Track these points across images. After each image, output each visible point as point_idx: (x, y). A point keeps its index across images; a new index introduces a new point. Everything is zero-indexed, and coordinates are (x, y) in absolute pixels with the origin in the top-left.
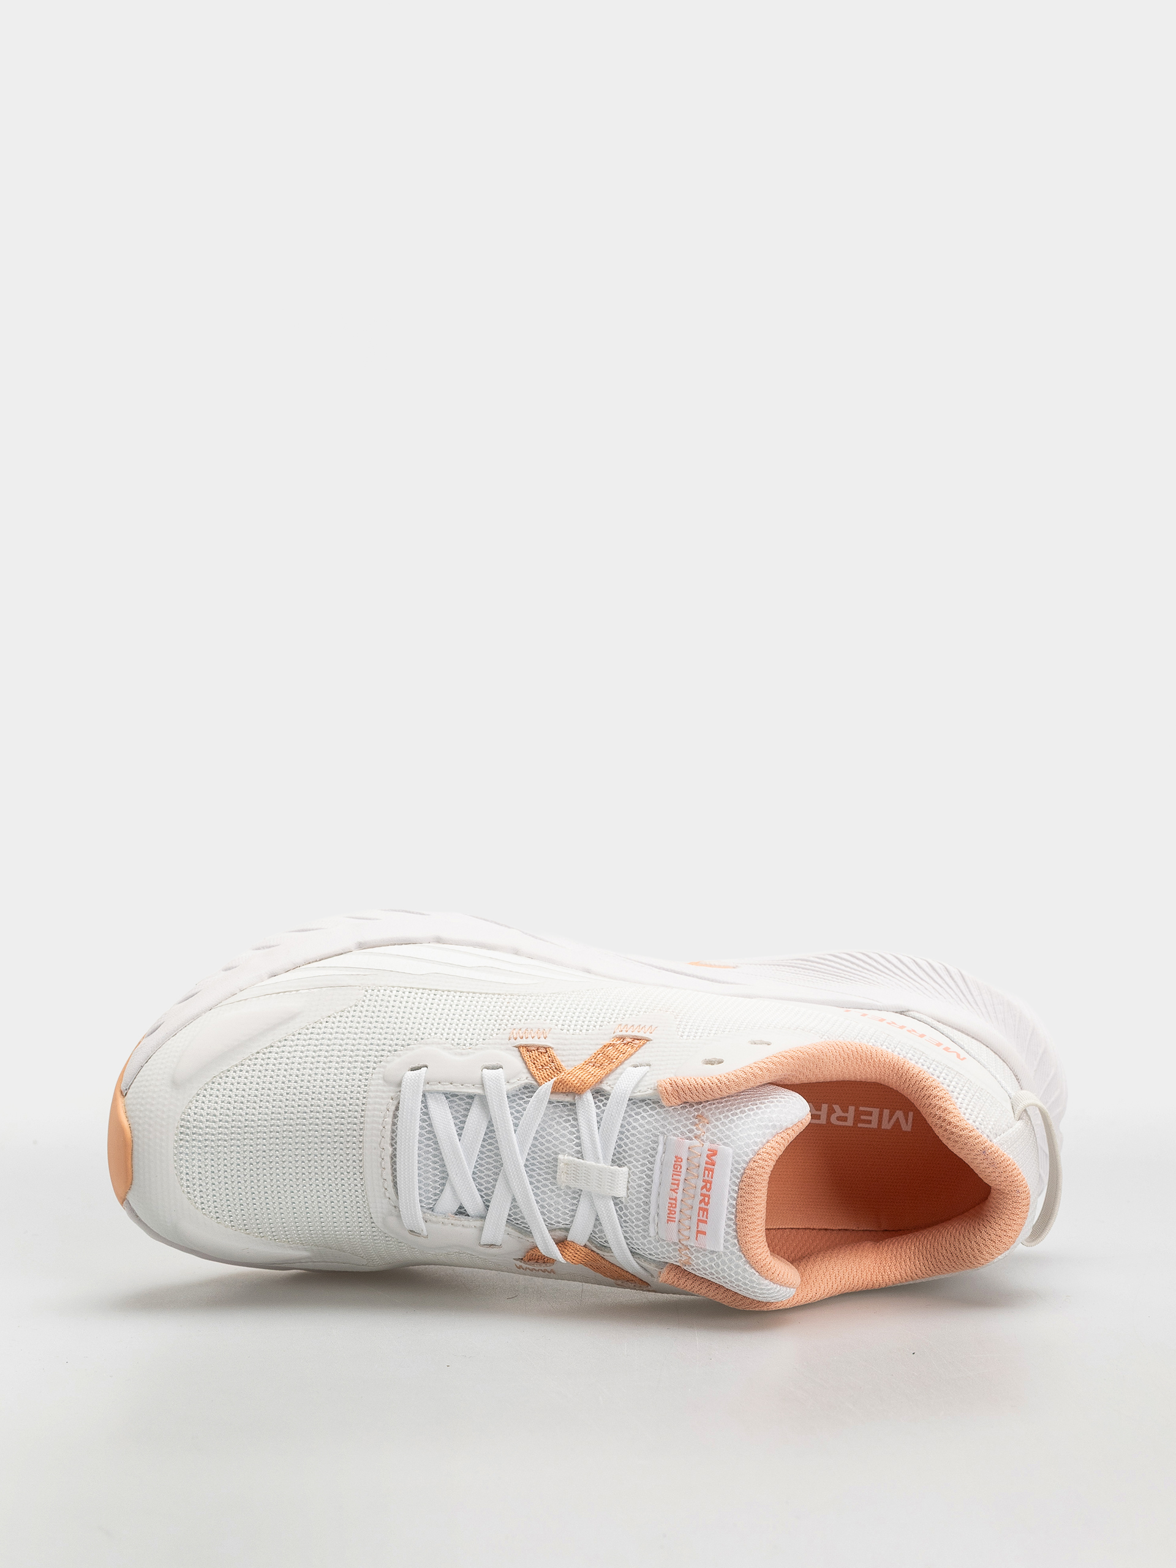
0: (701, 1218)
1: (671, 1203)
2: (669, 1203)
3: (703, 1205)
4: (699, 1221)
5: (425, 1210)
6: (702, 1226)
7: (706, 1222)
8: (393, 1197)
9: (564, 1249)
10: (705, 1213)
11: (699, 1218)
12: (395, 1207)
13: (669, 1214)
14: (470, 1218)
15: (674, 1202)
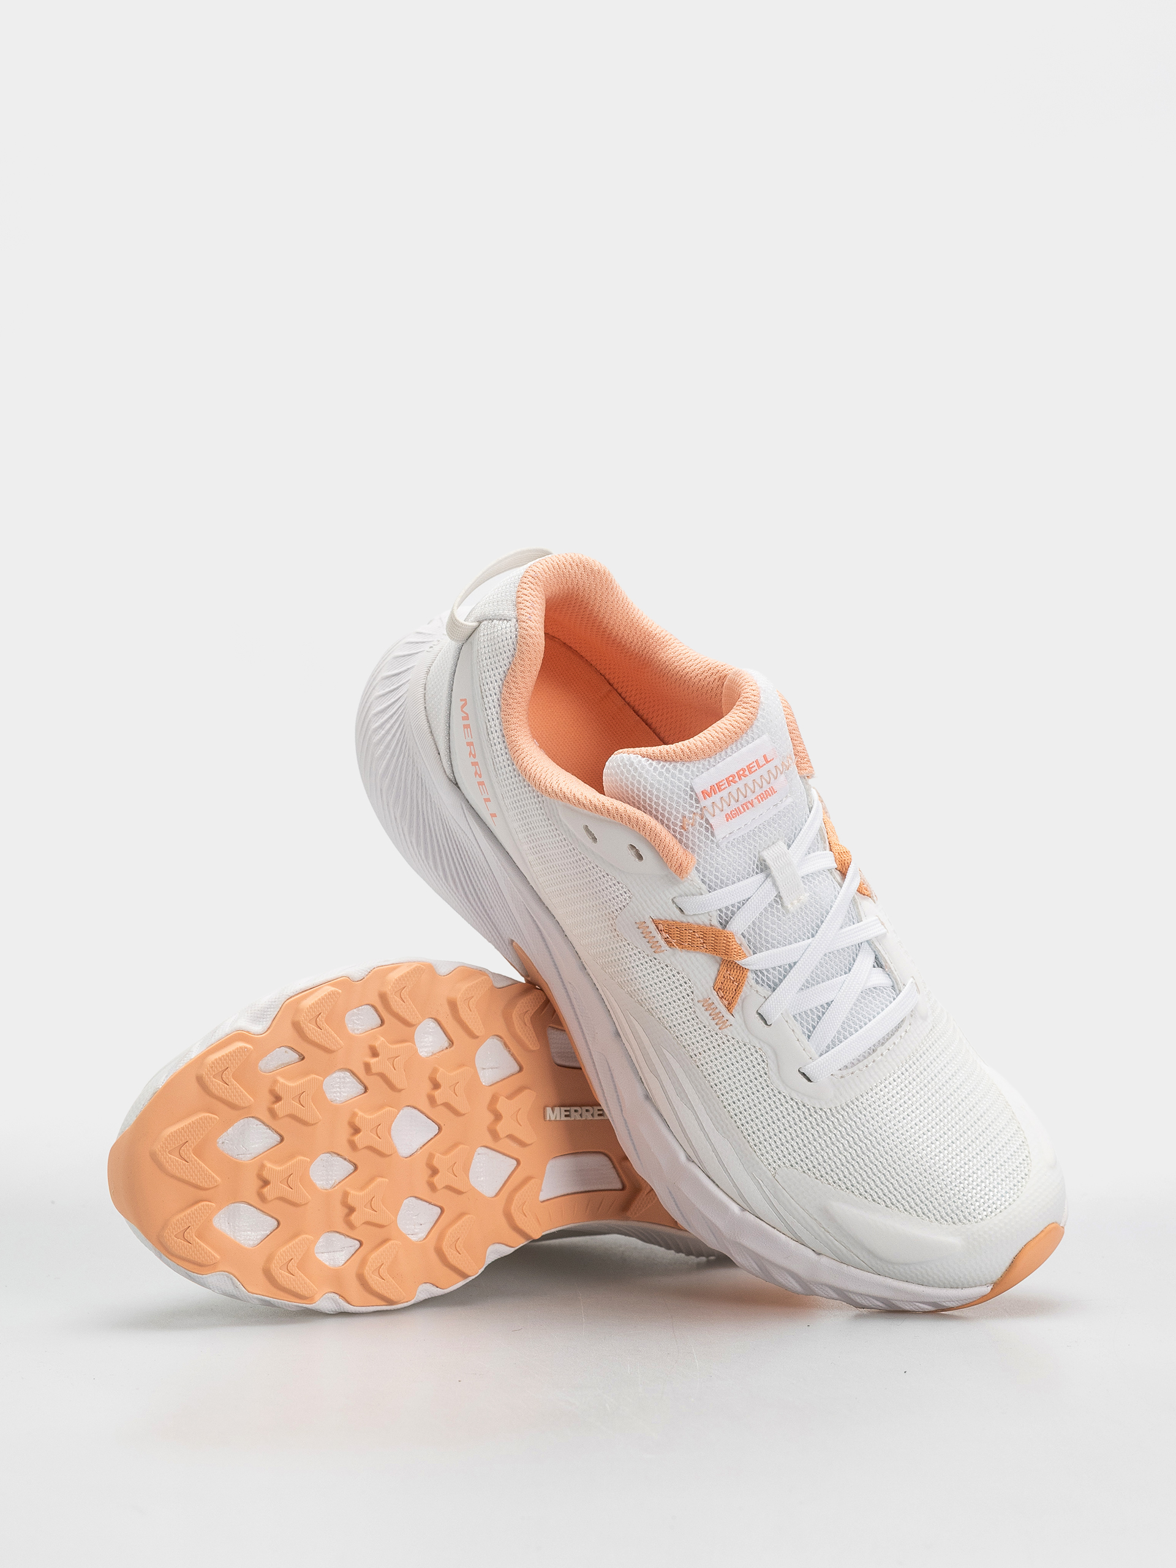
0: (756, 767)
1: (762, 799)
2: (763, 801)
3: (747, 773)
4: (759, 767)
5: (898, 992)
6: (762, 762)
7: (757, 761)
8: (906, 1023)
9: (846, 864)
10: (751, 766)
11: (757, 768)
12: (912, 1016)
13: (770, 796)
14: (877, 954)
15: (759, 797)
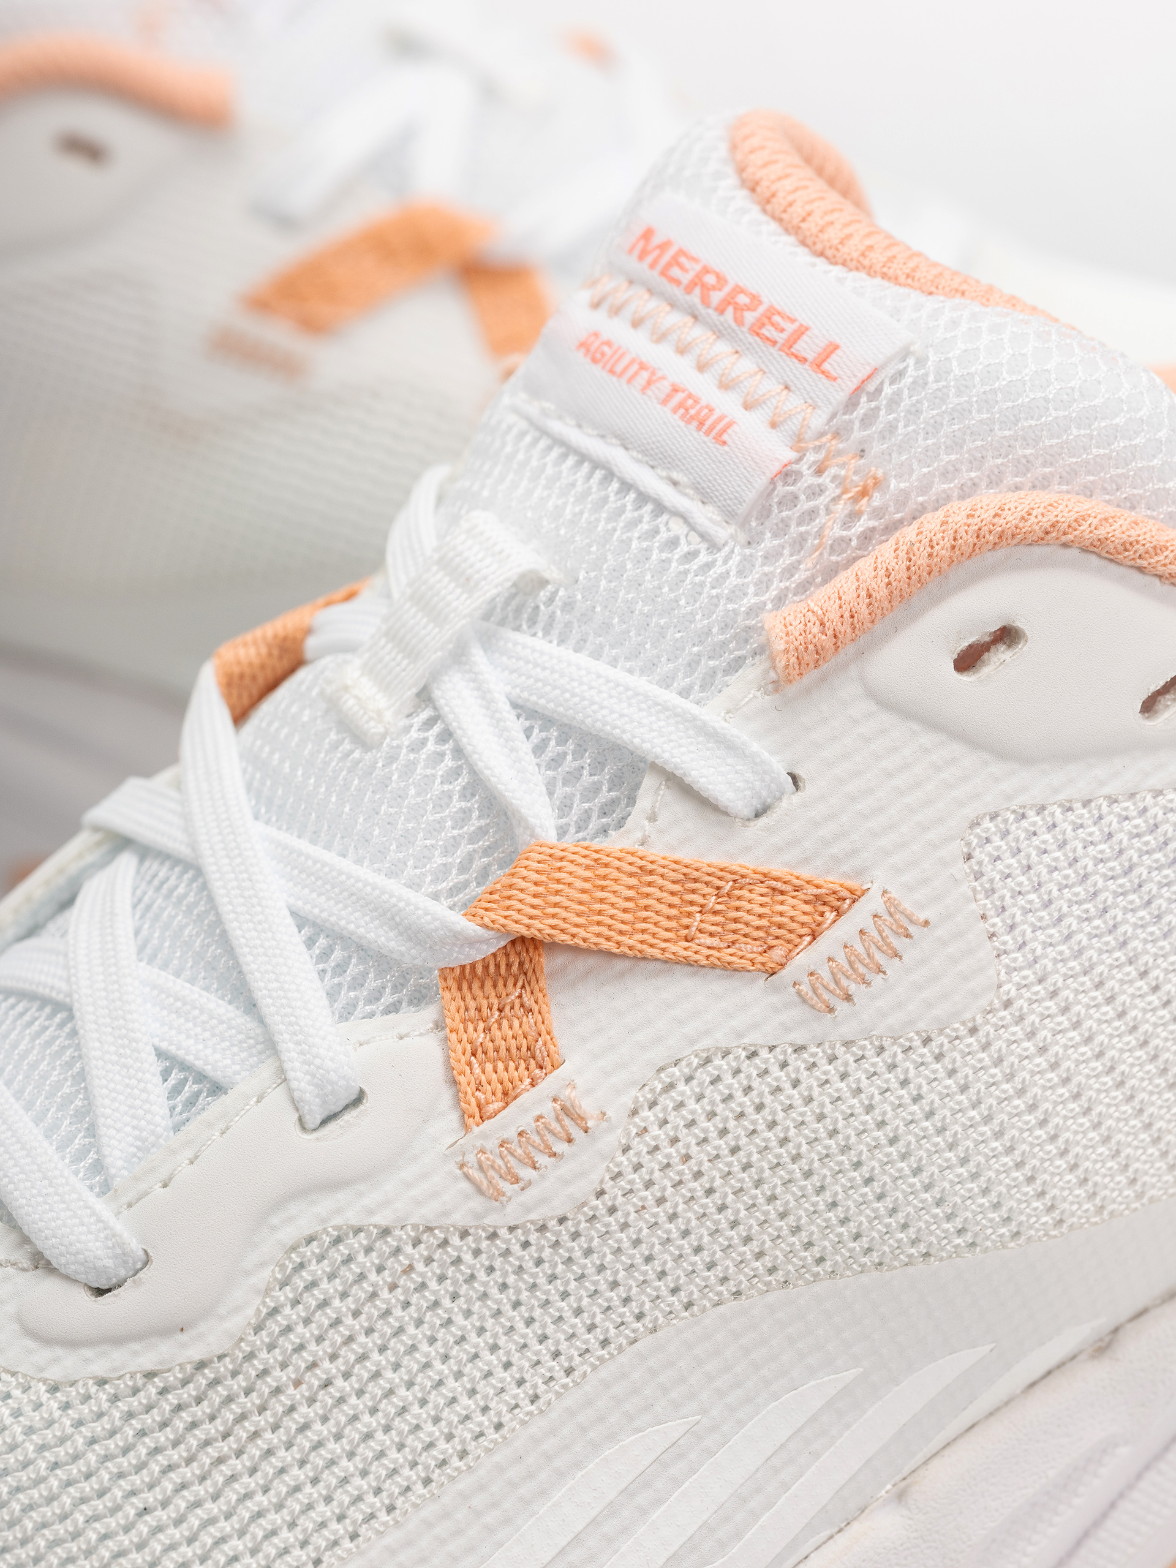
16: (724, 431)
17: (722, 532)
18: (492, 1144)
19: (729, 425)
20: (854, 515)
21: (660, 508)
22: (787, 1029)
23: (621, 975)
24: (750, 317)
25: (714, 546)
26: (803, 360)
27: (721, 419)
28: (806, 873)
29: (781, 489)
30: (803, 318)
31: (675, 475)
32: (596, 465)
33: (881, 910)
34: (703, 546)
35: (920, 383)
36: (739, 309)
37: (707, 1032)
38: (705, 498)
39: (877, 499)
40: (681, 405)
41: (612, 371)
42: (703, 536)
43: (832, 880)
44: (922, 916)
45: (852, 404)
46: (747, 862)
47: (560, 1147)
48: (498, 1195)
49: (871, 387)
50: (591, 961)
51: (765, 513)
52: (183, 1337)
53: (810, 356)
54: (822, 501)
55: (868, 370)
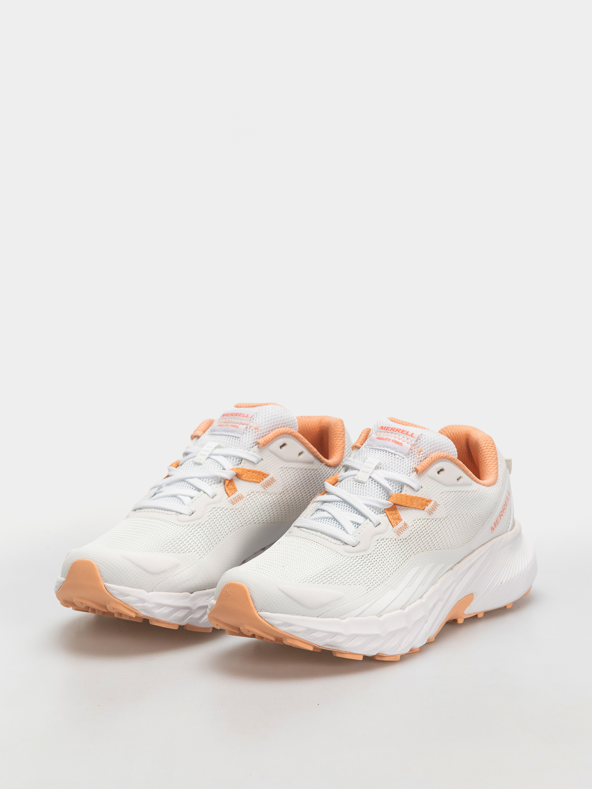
16: (402, 444)
17: (404, 457)
18: (397, 529)
19: (402, 443)
20: (419, 455)
21: (395, 455)
22: (427, 517)
23: (407, 509)
24: (400, 431)
25: (403, 458)
26: (409, 435)
27: (401, 443)
28: (425, 498)
29: (411, 451)
30: (408, 430)
31: (396, 450)
32: (384, 451)
33: (434, 503)
34: (402, 459)
35: (425, 438)
36: (398, 431)
37: (418, 516)
38: (401, 453)
39: (422, 453)
40: (395, 442)
41: (383, 440)
42: (402, 457)
43: (428, 498)
44: (439, 504)
45: (417, 441)
46: (419, 496)
47: (405, 529)
48: (399, 535)
49: (419, 438)
50: (403, 507)
51: (409, 454)
52: (366, 551)
53: (410, 435)
54: (416, 453)
55: (418, 436)
